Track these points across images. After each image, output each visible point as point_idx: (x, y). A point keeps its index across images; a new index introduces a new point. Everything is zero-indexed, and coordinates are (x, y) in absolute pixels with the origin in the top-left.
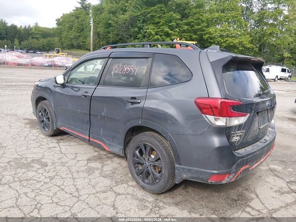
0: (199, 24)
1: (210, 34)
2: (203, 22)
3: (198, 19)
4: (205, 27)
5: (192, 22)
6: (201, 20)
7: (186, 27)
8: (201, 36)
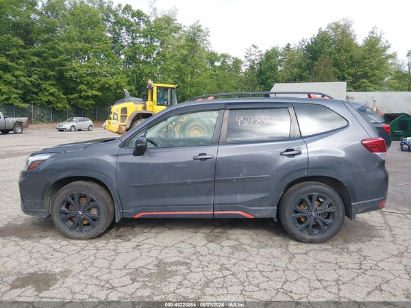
0: (55, 56)
1: (74, 71)
2: (61, 53)
3: (53, 48)
4: (66, 60)
5: (44, 52)
6: (58, 50)
7: (36, 59)
8: (61, 73)
